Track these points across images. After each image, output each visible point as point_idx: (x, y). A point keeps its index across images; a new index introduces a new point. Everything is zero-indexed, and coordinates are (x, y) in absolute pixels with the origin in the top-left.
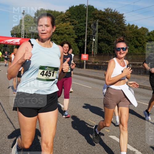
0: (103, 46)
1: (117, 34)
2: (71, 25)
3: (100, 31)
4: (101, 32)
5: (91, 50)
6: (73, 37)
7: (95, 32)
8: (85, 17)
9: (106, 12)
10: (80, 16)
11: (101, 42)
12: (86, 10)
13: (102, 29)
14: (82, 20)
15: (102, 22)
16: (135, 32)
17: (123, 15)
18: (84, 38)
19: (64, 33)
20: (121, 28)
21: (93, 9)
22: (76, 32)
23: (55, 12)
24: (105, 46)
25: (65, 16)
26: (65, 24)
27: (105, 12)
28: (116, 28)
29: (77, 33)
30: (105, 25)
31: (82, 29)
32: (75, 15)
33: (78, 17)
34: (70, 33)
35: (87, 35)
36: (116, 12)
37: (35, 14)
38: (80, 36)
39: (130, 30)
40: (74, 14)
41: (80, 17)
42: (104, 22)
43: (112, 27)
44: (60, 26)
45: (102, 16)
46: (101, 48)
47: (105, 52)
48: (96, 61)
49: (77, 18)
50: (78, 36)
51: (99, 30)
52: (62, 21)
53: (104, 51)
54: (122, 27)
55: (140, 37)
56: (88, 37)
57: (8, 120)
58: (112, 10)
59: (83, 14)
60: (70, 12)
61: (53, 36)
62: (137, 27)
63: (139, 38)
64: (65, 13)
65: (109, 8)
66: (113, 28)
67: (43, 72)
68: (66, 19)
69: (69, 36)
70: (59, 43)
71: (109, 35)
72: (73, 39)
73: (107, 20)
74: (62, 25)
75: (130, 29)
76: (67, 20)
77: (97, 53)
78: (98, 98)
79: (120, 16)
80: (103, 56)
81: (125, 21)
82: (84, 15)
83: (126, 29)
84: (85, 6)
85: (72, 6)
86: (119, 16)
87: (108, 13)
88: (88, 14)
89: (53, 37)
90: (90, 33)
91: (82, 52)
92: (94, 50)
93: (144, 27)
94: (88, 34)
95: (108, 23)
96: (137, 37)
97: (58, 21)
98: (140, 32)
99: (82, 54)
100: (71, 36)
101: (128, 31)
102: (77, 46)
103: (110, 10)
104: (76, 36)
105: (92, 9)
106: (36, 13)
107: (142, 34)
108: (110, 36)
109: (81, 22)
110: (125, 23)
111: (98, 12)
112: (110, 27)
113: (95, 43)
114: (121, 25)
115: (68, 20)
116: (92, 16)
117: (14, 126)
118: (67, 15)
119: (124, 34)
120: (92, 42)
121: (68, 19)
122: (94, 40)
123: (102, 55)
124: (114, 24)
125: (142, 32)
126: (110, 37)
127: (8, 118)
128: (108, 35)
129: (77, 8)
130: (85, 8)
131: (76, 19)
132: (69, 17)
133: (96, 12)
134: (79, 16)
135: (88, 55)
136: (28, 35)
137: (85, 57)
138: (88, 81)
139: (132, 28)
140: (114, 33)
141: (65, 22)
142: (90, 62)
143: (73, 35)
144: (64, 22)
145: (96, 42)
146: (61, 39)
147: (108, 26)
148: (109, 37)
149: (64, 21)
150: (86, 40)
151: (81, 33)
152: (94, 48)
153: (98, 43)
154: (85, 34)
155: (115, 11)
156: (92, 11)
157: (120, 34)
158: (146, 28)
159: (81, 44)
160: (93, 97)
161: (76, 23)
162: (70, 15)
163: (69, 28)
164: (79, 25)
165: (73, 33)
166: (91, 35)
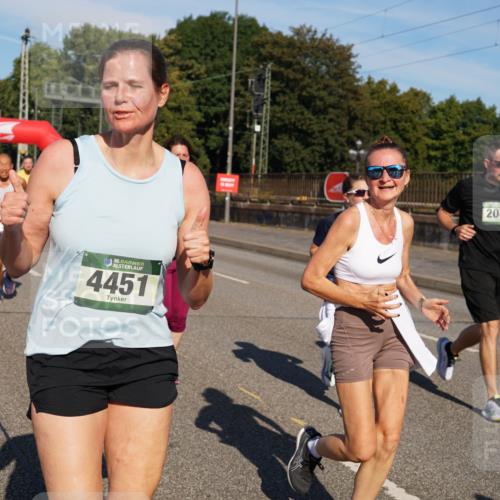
0: (287, 149)
1: (331, 110)
2: (184, 79)
3: (278, 99)
4: (278, 104)
5: (248, 161)
6: (189, 119)
7: (260, 102)
8: (228, 54)
9: (296, 38)
10: (213, 51)
11: (279, 136)
12: (232, 32)
13: (284, 93)
14: (218, 62)
15: (282, 69)
16: (388, 104)
17: (350, 48)
18: (224, 122)
20: (343, 90)
21: (253, 28)
22: (199, 103)
23: (130, 34)
24: (293, 147)
27: (292, 38)
28: (329, 89)
29: (202, 107)
30: (295, 80)
31: (220, 91)
32: (197, 46)
33: (207, 55)
34: (180, 106)
35: (235, 112)
36: (329, 40)
37: (66, 41)
39: (373, 99)
40: (191, 42)
41: (212, 54)
42: (290, 71)
43: (316, 88)
45: (285, 50)
46: (281, 153)
47: (294, 168)
48: (265, 196)
49: (203, 57)
50: (206, 115)
51: (274, 95)
53: (288, 164)
54: (347, 86)
55: (406, 122)
56: (239, 117)
58: (315, 32)
59: (222, 44)
60: (180, 38)
62: (394, 89)
63: (403, 123)
64: (165, 40)
65: (308, 26)
66: (319, 89)
67: (99, 275)
69: (177, 115)
71: (306, 112)
72: (189, 126)
73: (299, 64)
75: (372, 94)
76: (169, 63)
77: (266, 172)
78: (269, 315)
79: (340, 54)
80: (285, 180)
81: (358, 70)
82: (227, 48)
83: (362, 95)
84: (229, 18)
85: (188, 16)
86: (337, 52)
87: (302, 43)
88: (238, 44)
90: (244, 106)
91: (218, 165)
92: (257, 162)
93: (419, 89)
94: (237, 109)
95: (304, 75)
96: (395, 121)
98: (405, 103)
99: (219, 175)
100: (184, 116)
101: (368, 102)
102: (203, 147)
103: (309, 31)
104: (198, 116)
105: (250, 27)
106: (69, 37)
107: (410, 109)
108: (310, 116)
109: (215, 70)
110: (358, 76)
111: (269, 38)
112: (311, 87)
113: (262, 137)
114: (345, 80)
115: (173, 64)
116: (251, 49)
118: (170, 47)
119: (354, 109)
120: (251, 136)
121: (173, 58)
122: (257, 128)
123: (283, 177)
124: (322, 77)
125: (410, 105)
126: (310, 120)
128: (302, 113)
129: (203, 24)
130: (227, 23)
131: (200, 60)
132: (178, 52)
133: (264, 38)
134: (208, 50)
135: (237, 177)
136: (41, 111)
137: (227, 185)
138: (237, 262)
139: (378, 92)
140: (322, 108)
142: (245, 201)
143: (189, 113)
145: (265, 135)
147: (302, 84)
148: (305, 119)
150: (231, 128)
151: (214, 105)
152: (257, 154)
153: (270, 139)
154: (229, 108)
155: (324, 35)
157: (343, 109)
158: (424, 90)
159: (214, 141)
160: (253, 315)
161: (201, 74)
162: (180, 45)
163: (178, 91)
164: (209, 79)
165: (189, 106)
166: (248, 111)
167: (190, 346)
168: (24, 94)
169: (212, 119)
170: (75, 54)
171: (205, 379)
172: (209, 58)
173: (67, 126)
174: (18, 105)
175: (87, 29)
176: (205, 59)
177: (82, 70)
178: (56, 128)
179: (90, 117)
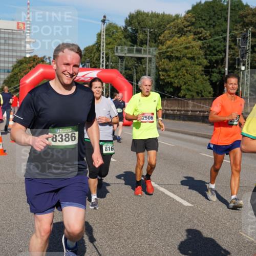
2: (197, 40)
6: (200, 64)
7: (244, 52)
8: (224, 23)
10: (214, 22)
14: (217, 28)
18: (221, 65)
19: (182, 55)
21: (240, 6)
22: (206, 54)
23: (164, 15)
25: (183, 23)
26: (183, 38)
29: (208, 56)
31: (219, 46)
32: (204, 20)
34: (194, 57)
35: (229, 59)
37: (126, 22)
38: (214, 61)
40: (201, 17)
41: (214, 24)
44: (174, 43)
49: (208, 26)
50: (210, 61)
51: (253, 47)
52: (178, 32)
56: (231, 62)
59: (220, 17)
60: (194, 15)
61: (161, 63)
64: (185, 17)
68: (185, 29)
69: (193, 62)
70: (172, 77)
72: (200, 68)
74: (179, 40)
76: (187, 31)
77: (248, 95)
82: (223, 19)
84: (224, 1)
88: (230, 16)
89: (160, 65)
90: (234, 55)
91: (218, 92)
92: (243, 89)
94: (230, 57)
97: (169, 34)
100: (196, 62)
102: (208, 81)
104: (205, 62)
105: (238, 5)
106: (128, 19)
109: (215, 34)
111: (250, 11)
113: (246, 74)
115: (190, 31)
116: (239, 20)
118: (188, 21)
120: (239, 73)
121: (190, 28)
122: (243, 68)
129: (208, 6)
130: (223, 4)
131: (206, 28)
132: (193, 24)
133: (246, 12)
134: (211, 22)
136: (113, 63)
141: (185, 35)
143: (200, 61)
144: (182, 34)
145: (248, 72)
146: (177, 69)
149: (181, 32)
150: (226, 69)
151: (216, 55)
153: (251, 74)
154: (225, 56)
156: (239, 9)
159: (216, 77)
160: (245, 185)
161: (207, 36)
162: (194, 20)
163: (193, 47)
164: (212, 39)
165: (200, 56)
166: (237, 57)
167: (207, 205)
168: (103, 54)
169: (214, 63)
170: (132, 29)
171: (217, 226)
172: (212, 26)
173: (127, 71)
174: (100, 60)
175: (139, 13)
176: (210, 27)
177: (136, 37)
178: (121, 72)
179: (141, 65)
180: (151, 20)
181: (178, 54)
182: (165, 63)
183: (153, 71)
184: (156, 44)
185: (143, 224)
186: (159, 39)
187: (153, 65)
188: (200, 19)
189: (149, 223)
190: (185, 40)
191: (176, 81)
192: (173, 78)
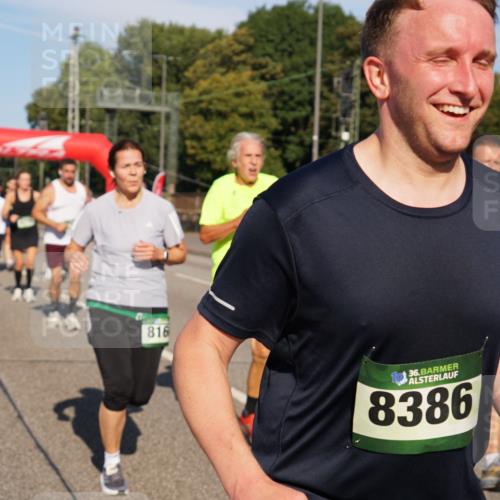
2: (257, 80)
3: (367, 100)
4: (369, 106)
6: (264, 127)
7: (348, 106)
8: (309, 49)
10: (290, 46)
14: (297, 59)
21: (338, 18)
22: (275, 108)
23: (193, 30)
25: (231, 45)
26: (231, 76)
29: (278, 112)
31: (299, 93)
32: (272, 41)
33: (283, 51)
34: (252, 112)
35: (320, 117)
38: (290, 120)
40: (265, 36)
41: (289, 49)
44: (214, 85)
49: (279, 54)
50: (284, 122)
51: (363, 96)
52: (222, 63)
56: (324, 123)
57: (42, 455)
59: (301, 37)
60: (252, 31)
61: (188, 123)
64: (235, 35)
68: (236, 59)
69: (250, 122)
70: (209, 150)
72: (264, 134)
74: (223, 79)
76: (238, 63)
82: (305, 43)
84: (309, 7)
88: (324, 36)
89: (186, 128)
97: (204, 66)
100: (257, 123)
102: (280, 159)
104: (274, 123)
105: (334, 16)
106: (124, 34)
109: (293, 69)
115: (244, 63)
116: (337, 43)
117: (63, 481)
118: (240, 43)
120: (337, 144)
121: (243, 57)
122: (345, 136)
127: (38, 446)
129: (279, 15)
130: (306, 13)
131: (276, 57)
132: (249, 49)
134: (284, 46)
136: (94, 121)
141: (234, 69)
143: (264, 120)
144: (229, 68)
146: (219, 135)
149: (228, 63)
150: (316, 138)
151: (293, 109)
154: (313, 112)
159: (293, 151)
161: (276, 74)
162: (251, 41)
163: (250, 93)
164: (287, 80)
165: (263, 111)
166: (334, 116)
168: (74, 102)
169: (291, 125)
172: (286, 54)
174: (67, 115)
176: (282, 55)
179: (149, 127)
180: (169, 39)
181: (222, 107)
182: (197, 124)
183: (174, 139)
184: (179, 86)
185: (162, 441)
186: (185, 77)
187: (174, 127)
188: (264, 39)
189: (174, 439)
190: (235, 79)
191: (218, 159)
192: (211, 152)
